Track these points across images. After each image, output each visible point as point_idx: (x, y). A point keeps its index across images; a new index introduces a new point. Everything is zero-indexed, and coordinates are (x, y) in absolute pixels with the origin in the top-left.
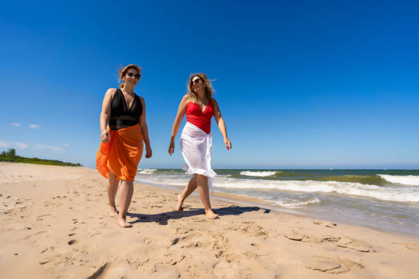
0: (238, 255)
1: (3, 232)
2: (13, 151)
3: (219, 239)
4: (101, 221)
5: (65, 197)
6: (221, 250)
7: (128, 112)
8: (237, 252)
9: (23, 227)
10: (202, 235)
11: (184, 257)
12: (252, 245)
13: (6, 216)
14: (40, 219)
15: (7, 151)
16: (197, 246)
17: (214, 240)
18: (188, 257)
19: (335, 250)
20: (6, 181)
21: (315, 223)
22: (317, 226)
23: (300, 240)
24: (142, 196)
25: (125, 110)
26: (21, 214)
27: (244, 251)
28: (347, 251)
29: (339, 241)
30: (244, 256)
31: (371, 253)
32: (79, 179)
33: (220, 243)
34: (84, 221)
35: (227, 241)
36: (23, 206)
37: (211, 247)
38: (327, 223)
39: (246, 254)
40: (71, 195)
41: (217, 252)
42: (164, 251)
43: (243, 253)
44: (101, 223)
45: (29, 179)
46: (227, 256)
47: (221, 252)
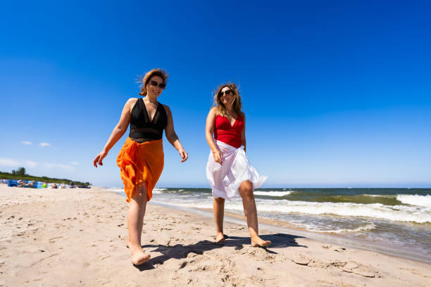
0: (244, 279)
1: (19, 254)
2: (23, 170)
3: (226, 263)
4: (111, 244)
5: (75, 219)
6: (227, 274)
7: (150, 124)
8: (243, 276)
9: (37, 250)
10: (209, 258)
11: (191, 281)
12: (259, 269)
13: (20, 239)
14: (52, 241)
15: (17, 169)
16: (204, 269)
17: (221, 263)
18: (194, 280)
19: (340, 275)
20: (17, 202)
21: (324, 247)
22: (325, 250)
23: (306, 265)
24: (152, 218)
25: (147, 121)
26: (34, 237)
27: (250, 276)
28: (352, 277)
29: (345, 266)
30: (250, 280)
31: (376, 279)
32: (89, 200)
33: (227, 267)
34: (95, 244)
35: (234, 265)
36: (35, 228)
37: (218, 271)
38: (335, 247)
39: (252, 278)
40: (81, 217)
41: (223, 276)
42: (172, 275)
43: (249, 278)
44: (111, 246)
45: (39, 199)
46: (234, 279)
47: (228, 276)
